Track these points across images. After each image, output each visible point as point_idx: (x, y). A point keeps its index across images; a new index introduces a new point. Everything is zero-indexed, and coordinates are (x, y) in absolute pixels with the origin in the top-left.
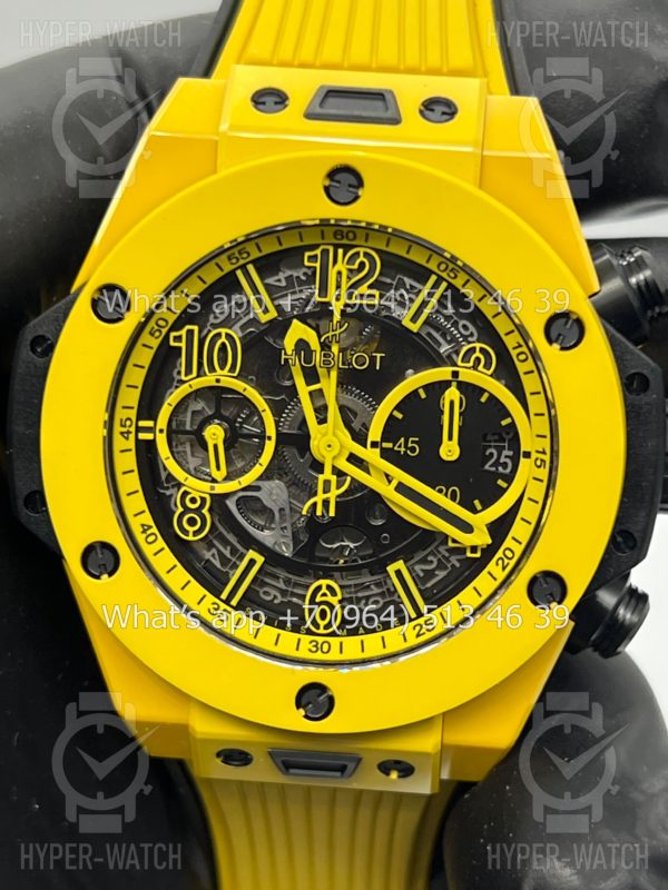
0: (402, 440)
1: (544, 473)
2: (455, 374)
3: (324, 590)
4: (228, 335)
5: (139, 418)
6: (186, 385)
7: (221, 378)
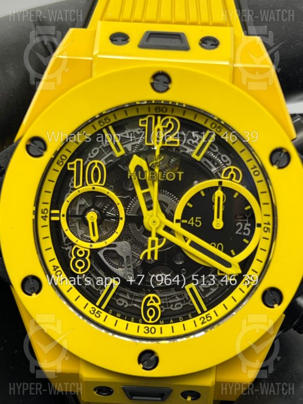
0: (192, 218)
1: (269, 235)
2: (220, 183)
3: (152, 299)
4: (99, 164)
5: (51, 209)
6: (77, 191)
7: (95, 187)
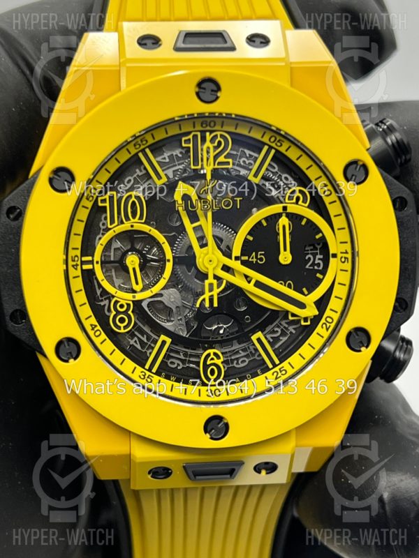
0: (254, 254)
1: (348, 266)
2: (285, 208)
3: (212, 356)
4: (136, 197)
5: (82, 255)
6: (111, 231)
7: (134, 224)
